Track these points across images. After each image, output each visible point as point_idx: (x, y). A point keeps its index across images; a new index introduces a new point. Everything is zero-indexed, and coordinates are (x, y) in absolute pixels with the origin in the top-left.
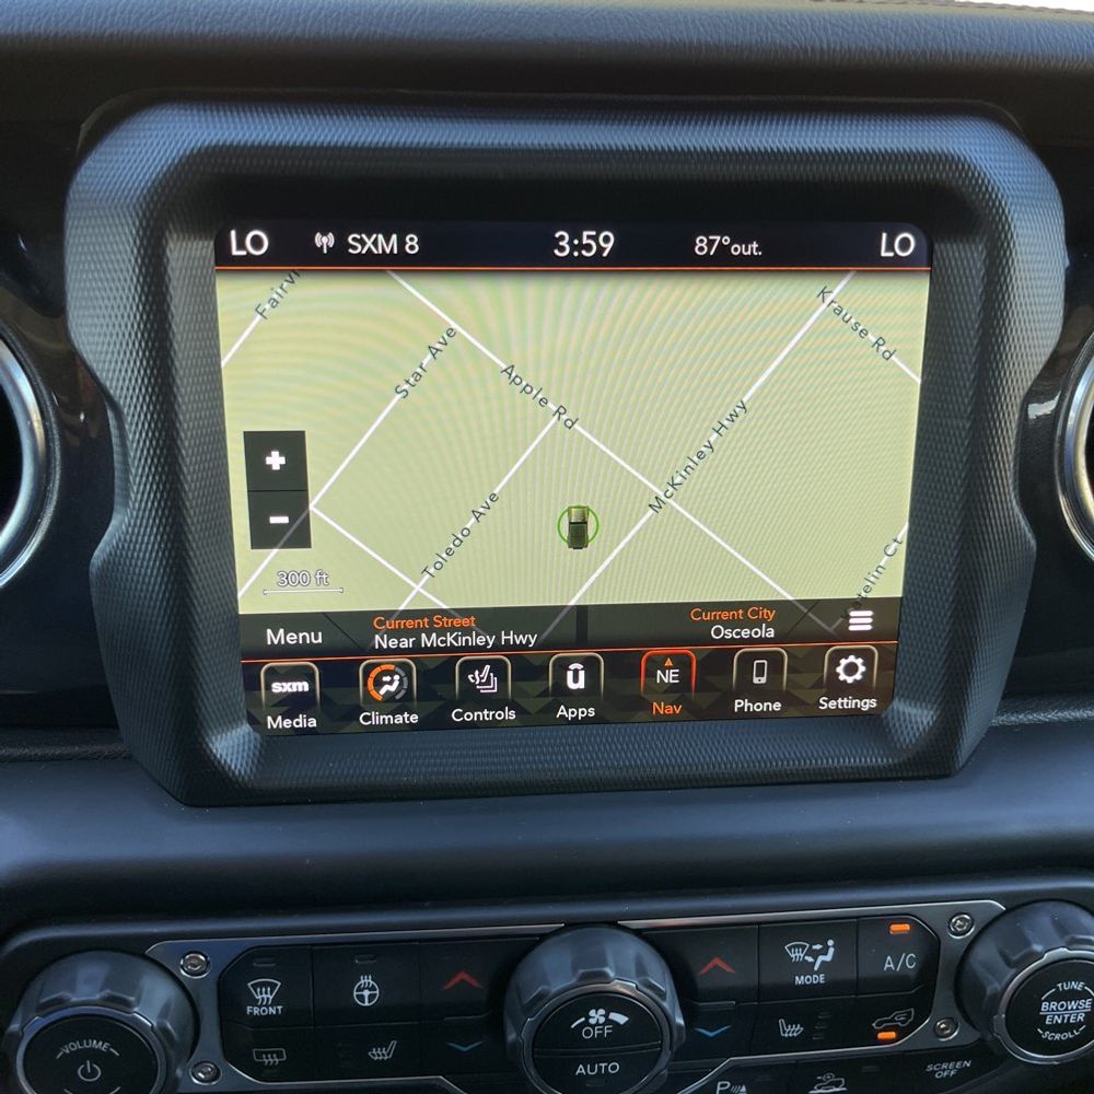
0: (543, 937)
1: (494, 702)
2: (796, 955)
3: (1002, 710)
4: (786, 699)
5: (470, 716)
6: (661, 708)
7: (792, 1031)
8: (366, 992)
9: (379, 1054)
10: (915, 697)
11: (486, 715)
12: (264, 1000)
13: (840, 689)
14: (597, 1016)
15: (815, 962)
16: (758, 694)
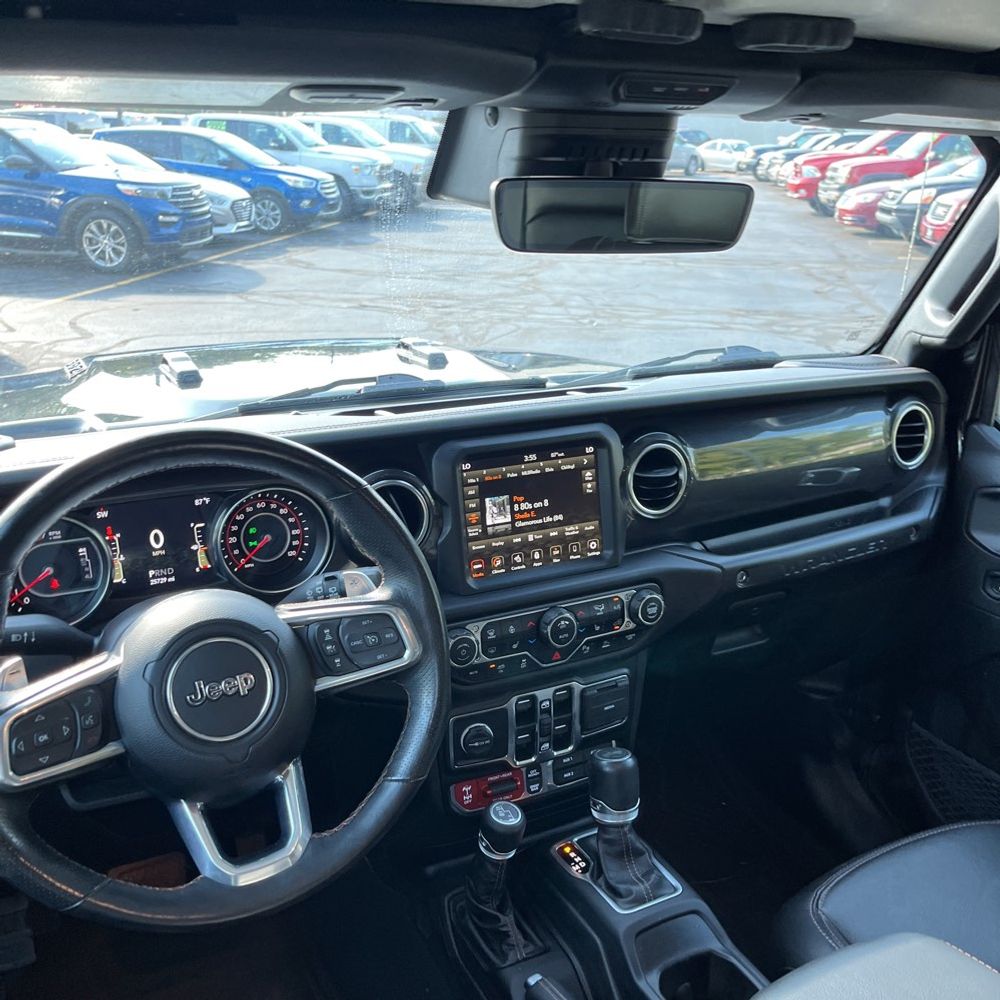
0: (544, 612)
1: (520, 564)
2: (596, 608)
3: (626, 552)
4: (582, 555)
5: (516, 568)
6: (555, 561)
7: (597, 628)
8: (512, 630)
9: (515, 646)
10: (608, 549)
11: (519, 568)
12: (492, 635)
13: (591, 551)
14: (563, 623)
15: (600, 610)
16: (575, 554)
